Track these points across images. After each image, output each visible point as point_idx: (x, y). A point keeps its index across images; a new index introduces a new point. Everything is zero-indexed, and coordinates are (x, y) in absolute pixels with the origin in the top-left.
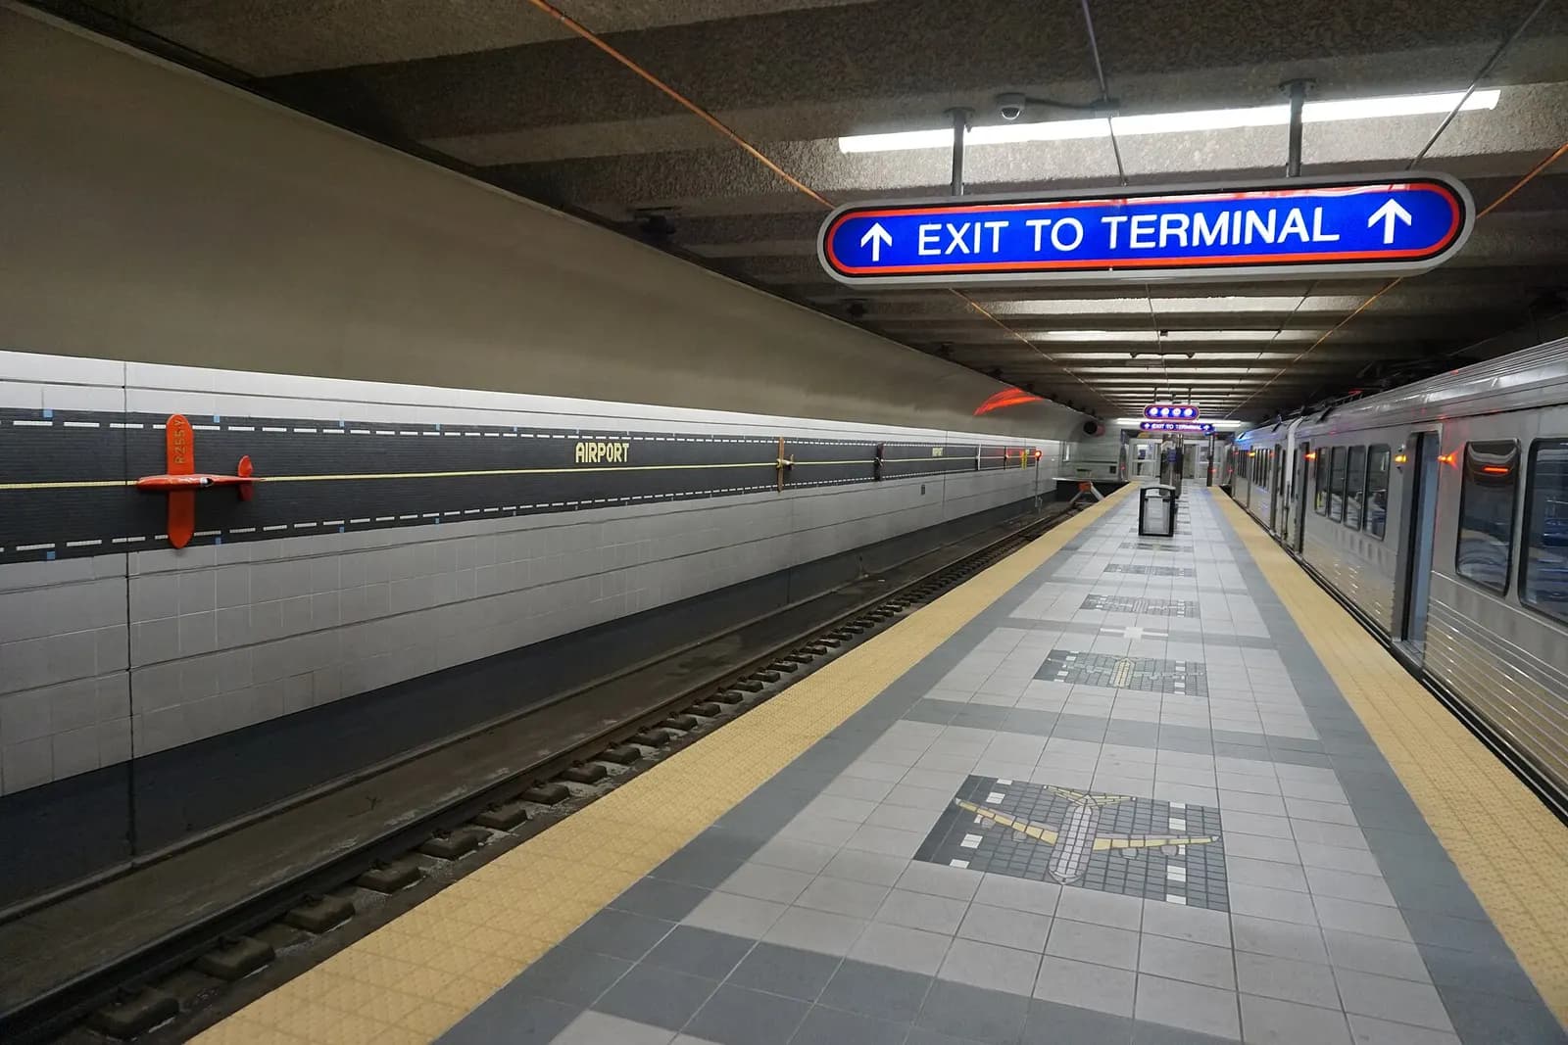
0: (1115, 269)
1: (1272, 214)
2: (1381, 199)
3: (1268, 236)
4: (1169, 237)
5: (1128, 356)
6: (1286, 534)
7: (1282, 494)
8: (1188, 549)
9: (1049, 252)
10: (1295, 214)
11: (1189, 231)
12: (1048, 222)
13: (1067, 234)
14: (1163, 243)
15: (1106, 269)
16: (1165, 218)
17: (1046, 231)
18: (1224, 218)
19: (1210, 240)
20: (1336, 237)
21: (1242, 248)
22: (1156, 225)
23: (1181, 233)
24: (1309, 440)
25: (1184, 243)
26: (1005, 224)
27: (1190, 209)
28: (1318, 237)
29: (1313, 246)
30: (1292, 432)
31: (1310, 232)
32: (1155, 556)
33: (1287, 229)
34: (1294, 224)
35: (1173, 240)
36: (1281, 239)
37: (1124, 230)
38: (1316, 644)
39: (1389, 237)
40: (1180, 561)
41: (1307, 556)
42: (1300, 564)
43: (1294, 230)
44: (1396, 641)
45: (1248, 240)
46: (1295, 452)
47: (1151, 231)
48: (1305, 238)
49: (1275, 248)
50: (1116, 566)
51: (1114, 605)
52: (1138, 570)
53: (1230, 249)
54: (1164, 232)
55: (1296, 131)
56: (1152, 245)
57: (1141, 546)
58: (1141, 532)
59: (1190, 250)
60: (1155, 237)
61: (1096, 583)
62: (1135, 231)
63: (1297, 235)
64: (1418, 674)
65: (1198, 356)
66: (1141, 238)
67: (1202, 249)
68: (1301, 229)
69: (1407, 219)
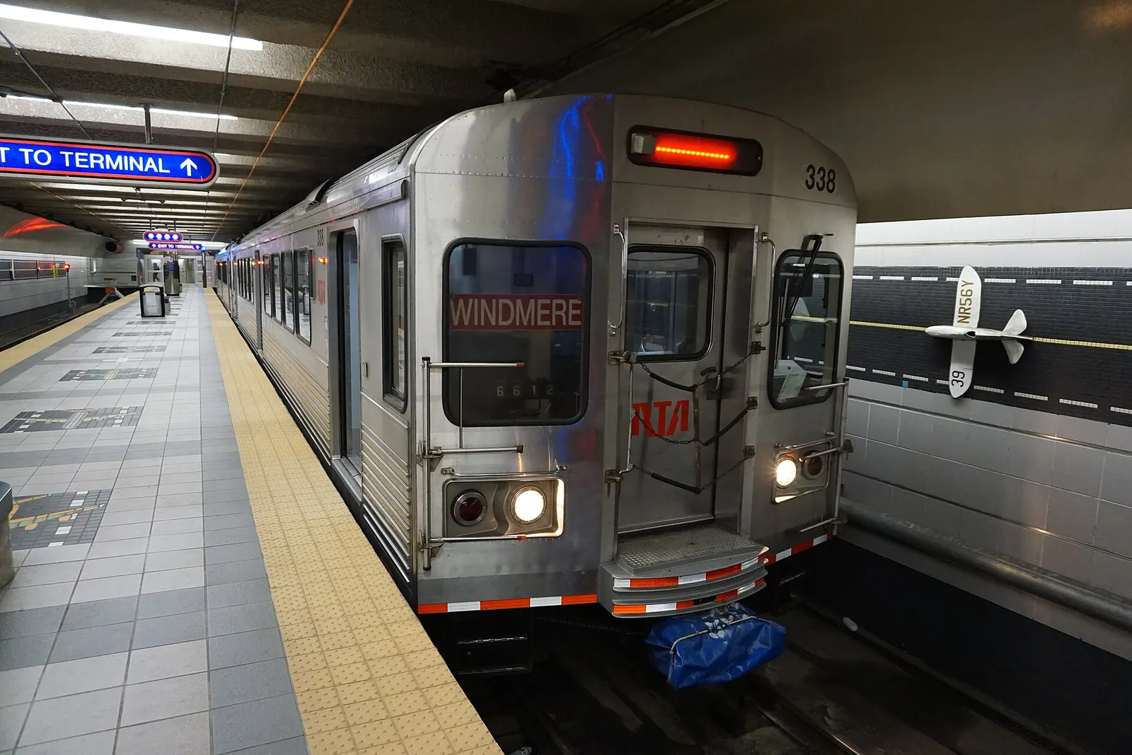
0: (70, 176)
1: (141, 159)
2: (185, 158)
3: (140, 168)
4: (95, 164)
5: (120, 200)
9: (33, 164)
10: (150, 160)
11: (104, 162)
12: (32, 151)
13: (42, 158)
14: (92, 166)
15: (65, 175)
16: (92, 155)
17: (31, 155)
18: (119, 158)
19: (114, 167)
20: (169, 171)
21: (129, 172)
22: (88, 157)
23: (100, 162)
25: (102, 167)
26: (8, 149)
27: (104, 153)
28: (161, 171)
29: (158, 174)
31: (158, 169)
33: (148, 166)
34: (151, 164)
35: (97, 165)
36: (146, 170)
37: (72, 158)
39: (189, 174)
43: (151, 167)
45: (132, 169)
47: (86, 160)
48: (156, 170)
49: (143, 173)
53: (123, 172)
54: (92, 162)
56: (87, 166)
59: (105, 171)
60: (88, 163)
61: (106, 342)
62: (78, 160)
63: (152, 169)
65: (167, 202)
66: (81, 163)
67: (111, 171)
68: (154, 166)
69: (195, 167)
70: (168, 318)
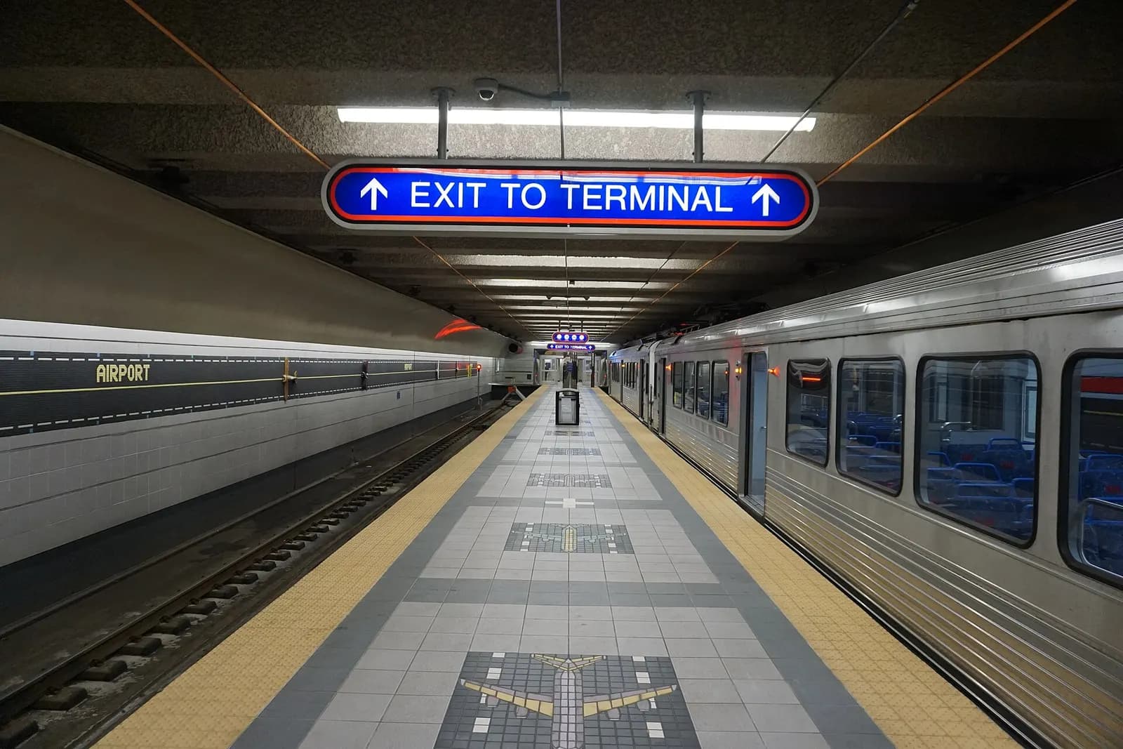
0: (572, 225)
2: (758, 188)
3: (684, 206)
4: (612, 202)
5: (545, 298)
6: (652, 421)
7: (647, 392)
8: (590, 434)
9: (519, 210)
10: (702, 191)
11: (627, 199)
12: (518, 186)
13: (533, 196)
14: (608, 207)
15: (565, 225)
16: (609, 188)
17: (517, 193)
18: (652, 192)
19: (642, 207)
20: (730, 210)
21: (665, 214)
22: (602, 192)
23: (621, 199)
24: (666, 357)
25: (623, 207)
26: (484, 185)
28: (718, 209)
29: (715, 215)
30: (652, 352)
31: (714, 206)
32: (570, 438)
33: (697, 201)
34: (702, 198)
35: (615, 204)
36: (693, 209)
37: (578, 195)
38: (693, 502)
39: (766, 212)
40: (587, 443)
41: (669, 436)
42: (665, 441)
43: (702, 202)
44: (741, 496)
45: (670, 208)
46: (656, 365)
47: (598, 197)
48: (710, 209)
49: (689, 215)
50: (545, 450)
51: (552, 481)
52: (559, 452)
53: (657, 214)
54: (609, 198)
55: (699, 133)
56: (600, 208)
57: (558, 433)
58: (558, 423)
59: (628, 214)
60: (602, 202)
61: (534, 464)
62: (586, 197)
63: (704, 206)
64: (762, 520)
65: (592, 299)
66: (591, 202)
67: (637, 213)
68: (707, 202)
69: (777, 199)
70: (583, 426)
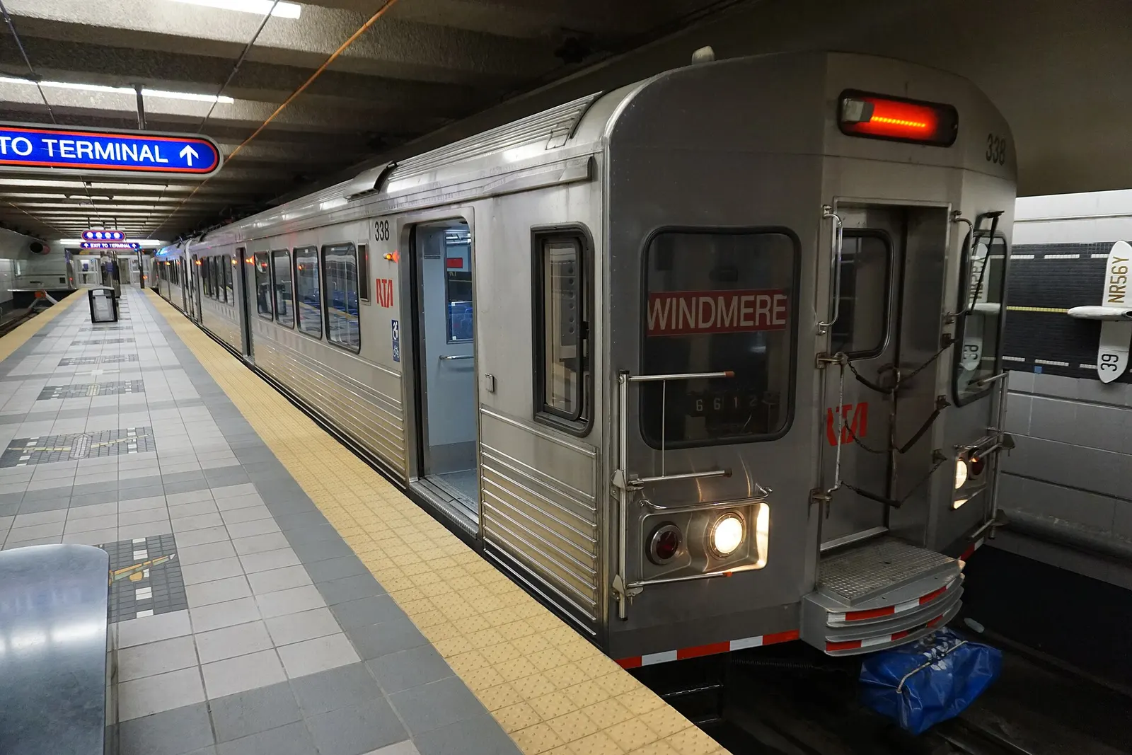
0: (54, 167)
1: (135, 146)
2: (183, 146)
3: (135, 157)
4: (82, 153)
5: (63, 196)
6: (193, 313)
7: (187, 288)
8: (128, 328)
9: (12, 155)
10: (145, 148)
11: (93, 151)
12: (9, 139)
13: (22, 146)
14: (80, 156)
15: (49, 167)
16: (79, 143)
17: (8, 144)
18: (110, 146)
19: (105, 157)
20: (166, 161)
21: (121, 162)
22: (74, 146)
23: (89, 151)
24: (196, 253)
25: (91, 156)
27: (92, 140)
28: (159, 160)
29: (156, 164)
30: (189, 248)
31: (155, 159)
32: (106, 333)
33: (143, 155)
34: (146, 153)
35: (85, 155)
36: (141, 159)
37: (56, 147)
38: (206, 364)
39: (190, 163)
40: (124, 334)
41: (205, 324)
42: (202, 329)
43: (146, 155)
44: (245, 356)
45: (125, 159)
46: (191, 261)
47: (72, 149)
48: (152, 160)
49: (138, 163)
50: (79, 342)
51: (81, 361)
52: (95, 342)
53: (116, 162)
54: (80, 151)
56: (74, 156)
57: (94, 329)
58: (94, 321)
59: (95, 161)
60: (75, 152)
61: (66, 352)
62: (63, 149)
63: (148, 158)
64: (253, 368)
65: (115, 198)
66: (66, 152)
67: (101, 161)
68: (149, 155)
69: (196, 155)
70: (121, 323)
